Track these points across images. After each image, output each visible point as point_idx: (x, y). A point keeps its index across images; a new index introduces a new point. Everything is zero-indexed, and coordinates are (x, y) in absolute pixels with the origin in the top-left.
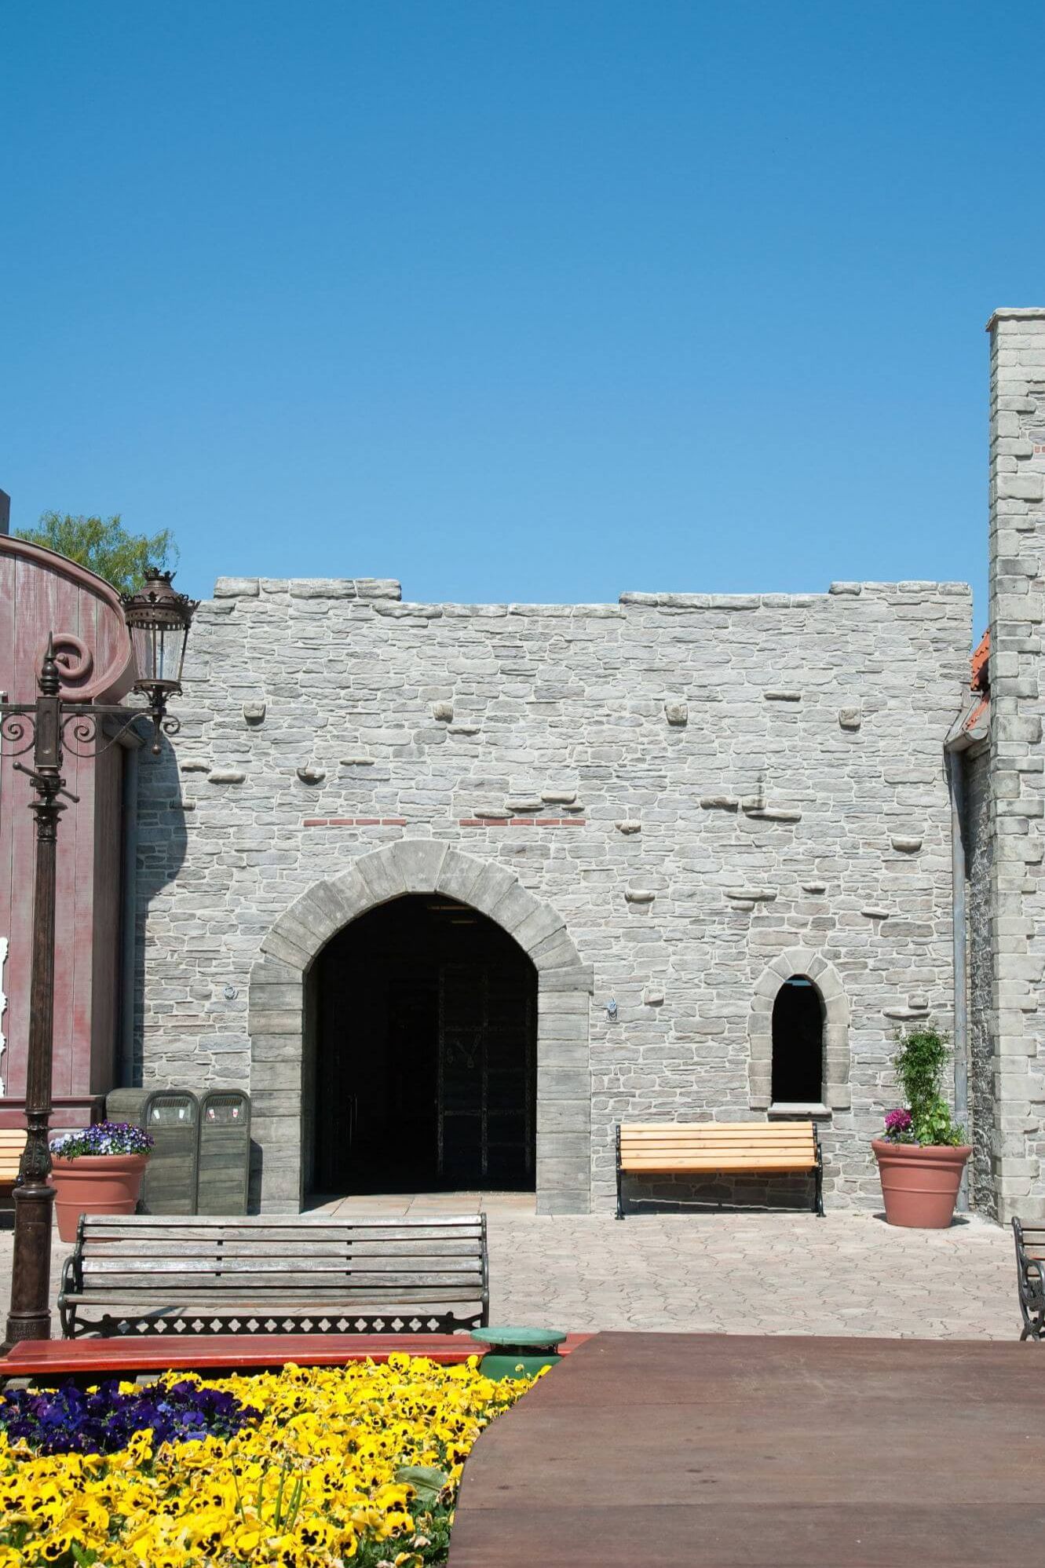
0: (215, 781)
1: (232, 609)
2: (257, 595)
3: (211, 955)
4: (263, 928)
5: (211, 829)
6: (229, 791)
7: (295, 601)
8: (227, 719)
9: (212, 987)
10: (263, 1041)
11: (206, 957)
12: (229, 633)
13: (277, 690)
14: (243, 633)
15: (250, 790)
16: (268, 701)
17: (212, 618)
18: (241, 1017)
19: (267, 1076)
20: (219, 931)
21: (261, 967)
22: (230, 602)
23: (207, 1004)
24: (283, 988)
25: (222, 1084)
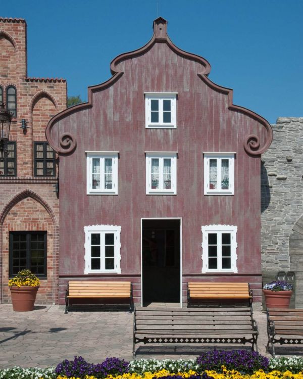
0: (279, 179)
1: (283, 127)
2: (290, 122)
3: (278, 231)
4: (293, 223)
5: (277, 194)
6: (282, 182)
7: (301, 124)
8: (282, 160)
9: (278, 241)
10: (293, 257)
11: (276, 232)
12: (282, 134)
13: (296, 152)
14: (286, 134)
15: (288, 182)
16: (293, 155)
17: (277, 130)
18: (287, 250)
19: (295, 267)
20: (280, 224)
21: (293, 235)
22: (283, 125)
23: (277, 246)
24: (299, 241)
25: (281, 269)
